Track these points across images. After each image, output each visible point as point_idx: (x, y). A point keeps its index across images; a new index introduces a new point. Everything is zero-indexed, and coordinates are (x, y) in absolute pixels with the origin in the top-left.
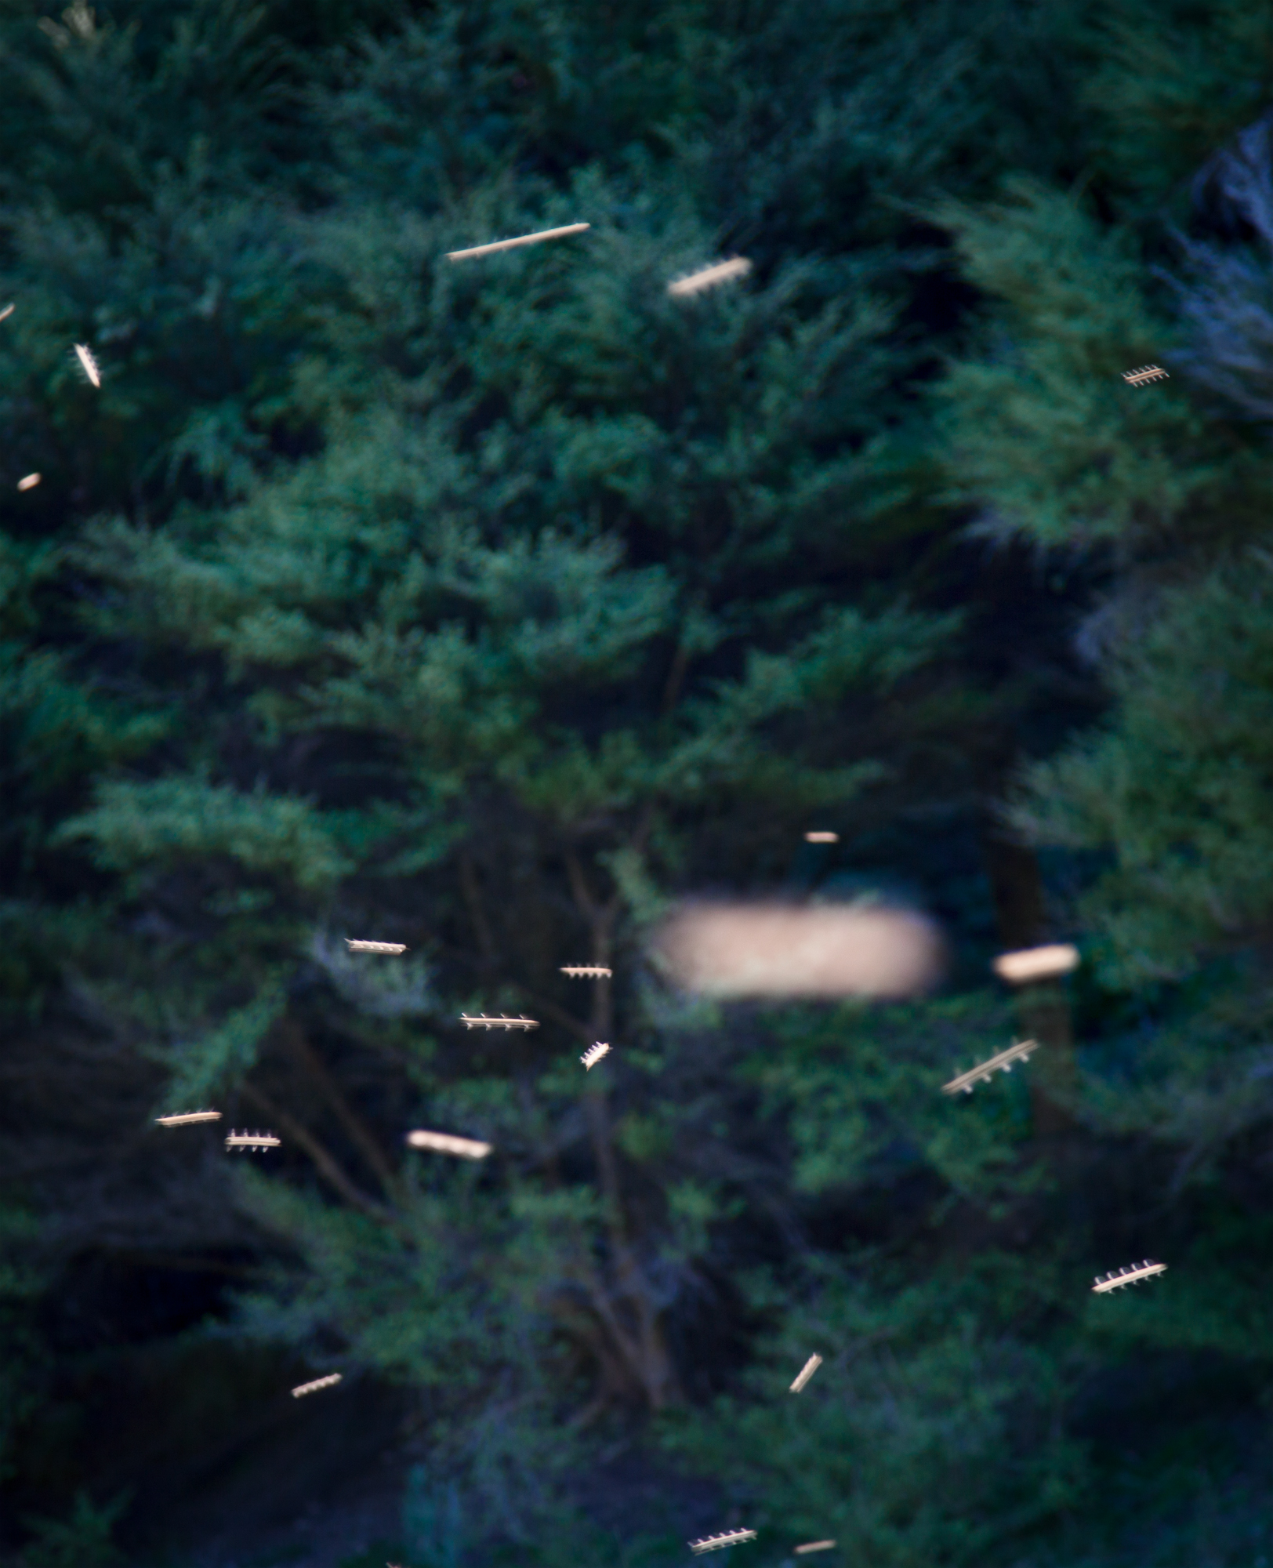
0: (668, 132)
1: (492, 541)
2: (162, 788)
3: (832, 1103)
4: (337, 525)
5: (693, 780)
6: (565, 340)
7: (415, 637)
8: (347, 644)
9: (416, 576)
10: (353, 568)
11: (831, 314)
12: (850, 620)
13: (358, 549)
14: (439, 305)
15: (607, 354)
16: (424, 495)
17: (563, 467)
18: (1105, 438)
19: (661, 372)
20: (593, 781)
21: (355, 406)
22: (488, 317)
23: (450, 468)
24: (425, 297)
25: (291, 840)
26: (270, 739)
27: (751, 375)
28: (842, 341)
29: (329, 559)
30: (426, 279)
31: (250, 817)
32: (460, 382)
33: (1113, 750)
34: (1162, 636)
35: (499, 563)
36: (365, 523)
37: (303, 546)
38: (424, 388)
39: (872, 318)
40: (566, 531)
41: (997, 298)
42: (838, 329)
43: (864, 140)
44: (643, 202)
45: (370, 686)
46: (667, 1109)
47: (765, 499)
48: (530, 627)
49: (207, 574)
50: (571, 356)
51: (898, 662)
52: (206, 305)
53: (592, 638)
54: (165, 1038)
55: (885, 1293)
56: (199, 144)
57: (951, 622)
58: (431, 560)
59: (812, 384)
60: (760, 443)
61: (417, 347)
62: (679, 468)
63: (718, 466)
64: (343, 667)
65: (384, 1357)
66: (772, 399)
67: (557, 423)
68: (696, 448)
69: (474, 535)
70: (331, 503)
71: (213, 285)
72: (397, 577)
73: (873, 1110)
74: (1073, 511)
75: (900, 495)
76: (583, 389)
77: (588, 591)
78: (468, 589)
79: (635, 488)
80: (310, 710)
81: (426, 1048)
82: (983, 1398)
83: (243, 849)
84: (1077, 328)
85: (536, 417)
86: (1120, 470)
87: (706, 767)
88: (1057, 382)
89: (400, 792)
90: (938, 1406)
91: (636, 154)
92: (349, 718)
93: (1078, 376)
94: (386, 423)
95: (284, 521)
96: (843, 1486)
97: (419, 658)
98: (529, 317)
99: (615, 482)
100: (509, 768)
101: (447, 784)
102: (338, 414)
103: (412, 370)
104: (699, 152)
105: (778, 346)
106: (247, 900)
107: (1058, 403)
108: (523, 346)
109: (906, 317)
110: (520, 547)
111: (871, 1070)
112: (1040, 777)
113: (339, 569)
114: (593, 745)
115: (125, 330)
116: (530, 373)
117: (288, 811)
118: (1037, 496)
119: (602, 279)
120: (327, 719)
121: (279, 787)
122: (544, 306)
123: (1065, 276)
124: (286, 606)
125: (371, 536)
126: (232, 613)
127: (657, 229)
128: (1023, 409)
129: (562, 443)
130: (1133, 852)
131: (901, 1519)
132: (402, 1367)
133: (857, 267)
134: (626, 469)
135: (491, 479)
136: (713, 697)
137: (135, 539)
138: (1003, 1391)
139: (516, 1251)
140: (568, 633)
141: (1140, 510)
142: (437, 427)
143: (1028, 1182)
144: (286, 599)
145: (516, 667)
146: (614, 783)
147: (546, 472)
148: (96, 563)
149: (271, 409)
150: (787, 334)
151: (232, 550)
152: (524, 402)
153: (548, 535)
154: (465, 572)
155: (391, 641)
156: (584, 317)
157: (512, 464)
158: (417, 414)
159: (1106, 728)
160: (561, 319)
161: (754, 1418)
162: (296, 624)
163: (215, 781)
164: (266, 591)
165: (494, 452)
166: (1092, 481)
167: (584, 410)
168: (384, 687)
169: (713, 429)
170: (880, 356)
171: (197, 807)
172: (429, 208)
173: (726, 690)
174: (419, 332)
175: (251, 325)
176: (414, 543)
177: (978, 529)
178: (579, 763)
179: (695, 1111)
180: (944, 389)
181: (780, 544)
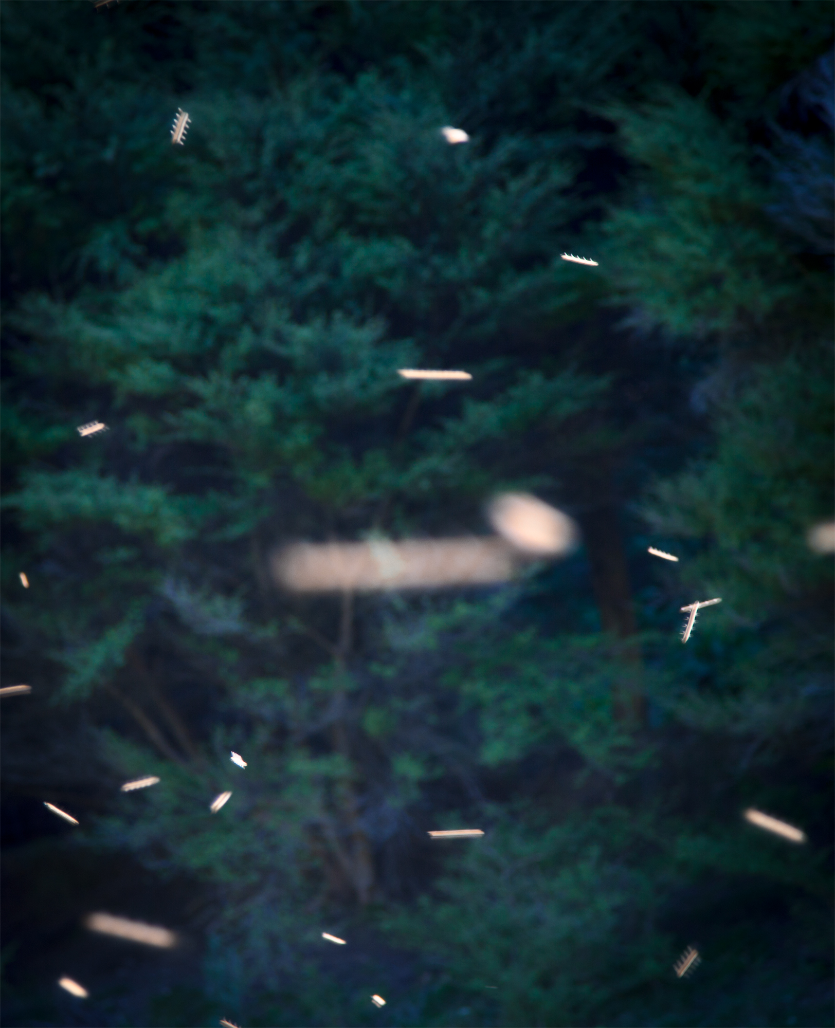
0: (423, 48)
1: (300, 317)
2: (68, 477)
3: (509, 705)
4: (195, 304)
5: (425, 485)
6: (352, 185)
7: (244, 382)
8: (197, 385)
9: (246, 341)
10: (203, 333)
11: (532, 173)
12: (536, 379)
13: (207, 321)
14: (267, 158)
15: (379, 195)
16: (254, 285)
17: (348, 270)
18: (721, 265)
19: (416, 208)
20: (357, 483)
21: (208, 224)
22: (300, 167)
23: (272, 268)
24: (257, 154)
25: (154, 514)
26: (140, 447)
27: (476, 212)
28: (539, 192)
29: (188, 327)
30: (259, 141)
31: (128, 499)
32: (278, 211)
33: (716, 473)
34: (752, 397)
35: (304, 334)
36: (214, 303)
37: (170, 318)
38: (255, 214)
39: (560, 177)
40: (348, 313)
41: (646, 167)
42: (537, 183)
43: (556, 57)
44: (406, 96)
45: (211, 414)
46: (397, 703)
47: (482, 295)
48: (323, 377)
49: (106, 335)
50: (355, 196)
51: (566, 408)
52: (109, 154)
53: (363, 386)
54: (61, 644)
55: (535, 832)
56: (107, 45)
57: (603, 383)
58: (257, 330)
59: (518, 220)
60: (481, 259)
61: (251, 186)
62: (425, 274)
63: (451, 273)
64: (194, 401)
65: (195, 862)
66: (490, 229)
67: (345, 240)
68: (437, 260)
69: (286, 313)
70: (190, 289)
71: (114, 141)
72: (233, 340)
73: (534, 710)
74: (695, 312)
75: (572, 297)
76: (363, 218)
77: (365, 354)
78: (282, 351)
79: (395, 286)
80: (168, 429)
81: (232, 657)
82: (604, 903)
83: (123, 521)
84: (704, 189)
85: (331, 236)
86: (729, 286)
87: (434, 476)
88: (688, 227)
89: (228, 485)
90: (571, 907)
91: (400, 62)
92: (197, 435)
93: (702, 222)
94: (229, 238)
95: (158, 300)
96: (507, 959)
97: (245, 395)
98: (327, 169)
99: (382, 282)
100: (300, 471)
101: (261, 480)
102: (196, 231)
103: (247, 201)
104: (445, 62)
105: (496, 193)
106: (123, 553)
107: (688, 241)
108: (323, 189)
109: (581, 177)
110: (318, 323)
111: (534, 683)
112: (664, 489)
113: (195, 333)
114: (358, 458)
115: (54, 169)
116: (328, 207)
117: (154, 495)
118: (672, 301)
119: (379, 145)
120: (181, 436)
121: (147, 479)
122: (338, 162)
123: (695, 153)
124: (158, 358)
125: (219, 313)
126: (120, 361)
127: (416, 113)
128: (664, 244)
129: (348, 253)
130: (729, 540)
131: (545, 982)
132: (208, 870)
133: (549, 143)
134: (390, 273)
135: (298, 277)
136: (440, 428)
137: (56, 310)
138: (618, 899)
139: (289, 796)
140: (349, 382)
141: (742, 313)
142: (264, 239)
143: (640, 761)
144: (158, 353)
145: (311, 404)
146: (372, 484)
147: (335, 272)
148: (30, 325)
149: (147, 226)
150: (502, 185)
151: (123, 320)
152: (323, 225)
153: (338, 315)
154: (279, 338)
155: (227, 384)
156: (366, 170)
157: (312, 267)
158: (250, 231)
159: (710, 457)
160: (349, 171)
161: (444, 912)
162: (164, 370)
163: (103, 473)
164: (144, 347)
165: (302, 258)
166: (710, 293)
167: (364, 232)
168: (222, 416)
169: (448, 248)
170: (561, 203)
171: (92, 491)
172: (261, 94)
173: (451, 425)
174: (252, 176)
175: (138, 168)
176: (246, 318)
177: (630, 322)
178: (347, 469)
179: (415, 705)
180: (607, 227)
181: (490, 326)
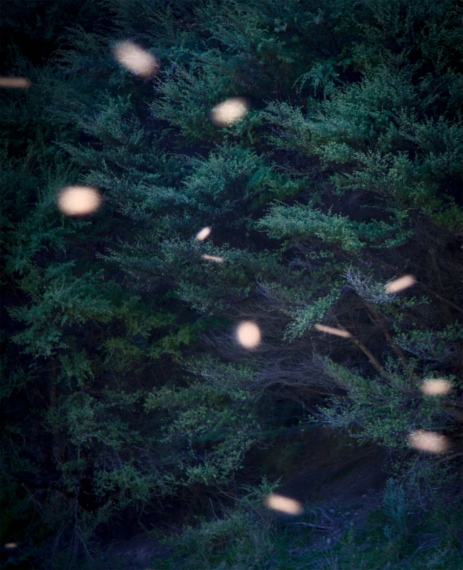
10: (368, 127)
13: (371, 119)
22: (427, 31)
31: (325, 224)
38: (400, 57)
52: (318, 20)
58: (397, 126)
67: (451, 73)
69: (413, 117)
72: (385, 132)
78: (411, 138)
97: (390, 165)
103: (397, 51)
113: (362, 127)
117: (339, 220)
121: (336, 212)
124: (340, 141)
135: (424, 95)
144: (341, 138)
145: (428, 169)
152: (439, 65)
163: (315, 208)
164: (335, 134)
165: (424, 84)
174: (399, 35)
